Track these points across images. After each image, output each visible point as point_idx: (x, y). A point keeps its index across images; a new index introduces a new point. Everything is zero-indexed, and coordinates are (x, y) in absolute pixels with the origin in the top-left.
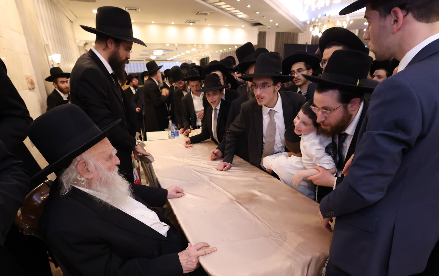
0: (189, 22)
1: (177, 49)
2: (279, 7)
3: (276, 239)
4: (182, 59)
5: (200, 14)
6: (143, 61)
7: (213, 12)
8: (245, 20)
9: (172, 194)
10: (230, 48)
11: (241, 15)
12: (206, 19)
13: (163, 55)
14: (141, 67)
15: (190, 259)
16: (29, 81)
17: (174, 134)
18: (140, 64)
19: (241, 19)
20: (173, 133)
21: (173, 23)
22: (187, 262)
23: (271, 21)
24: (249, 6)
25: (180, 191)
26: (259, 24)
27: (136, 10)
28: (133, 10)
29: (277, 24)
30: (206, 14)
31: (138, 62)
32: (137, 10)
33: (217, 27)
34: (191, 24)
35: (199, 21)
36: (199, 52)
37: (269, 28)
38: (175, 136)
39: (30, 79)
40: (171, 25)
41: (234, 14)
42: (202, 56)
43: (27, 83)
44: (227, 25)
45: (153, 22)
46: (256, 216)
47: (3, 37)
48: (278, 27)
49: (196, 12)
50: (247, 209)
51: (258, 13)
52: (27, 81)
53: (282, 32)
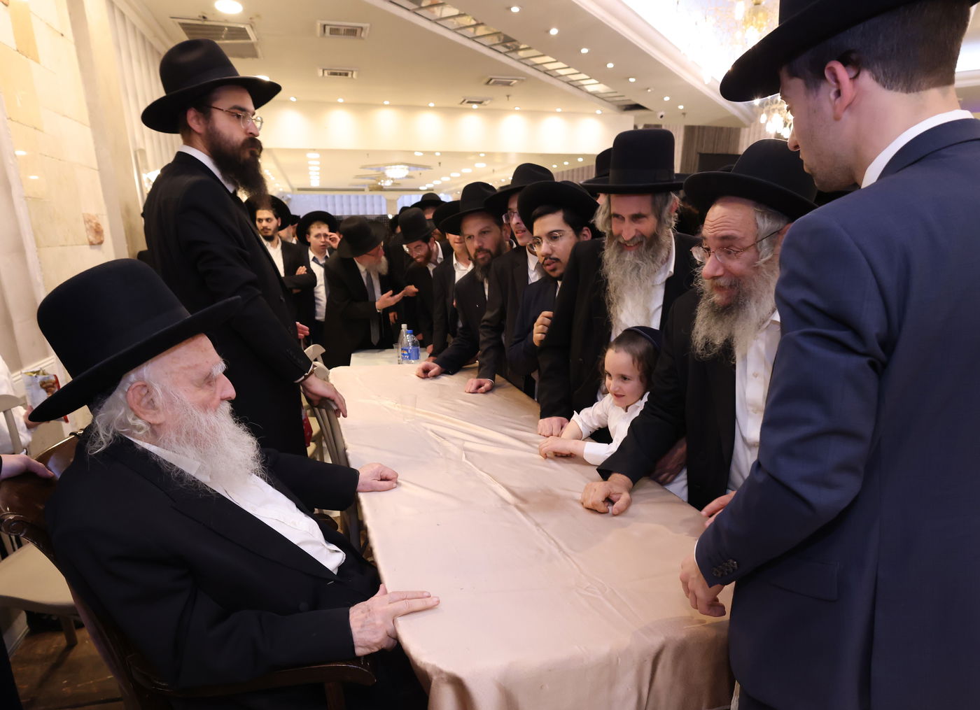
0: (469, 102)
1: (440, 163)
2: (683, 67)
3: (589, 594)
4: (453, 188)
5: (496, 83)
6: (363, 190)
7: (524, 79)
8: (602, 99)
9: (369, 480)
10: (566, 163)
11: (593, 86)
12: (508, 96)
13: (408, 177)
14: (358, 204)
15: (369, 619)
16: (91, 227)
17: (409, 354)
18: (357, 197)
19: (594, 94)
20: (406, 353)
21: (432, 105)
22: (362, 626)
23: (667, 99)
24: (610, 65)
25: (390, 476)
26: (637, 107)
27: (346, 74)
28: (340, 74)
29: (681, 107)
30: (508, 84)
31: (353, 194)
32: (350, 76)
33: (535, 115)
34: (475, 106)
35: (492, 99)
36: (494, 171)
37: (662, 117)
38: (410, 358)
39: (94, 221)
40: (428, 108)
41: (576, 84)
42: (501, 181)
43: (87, 230)
44: (559, 110)
45: (387, 103)
46: (555, 541)
47: (42, 131)
48: (684, 114)
49: (486, 80)
50: (537, 525)
51: (632, 80)
52: (88, 226)
53: (699, 127)
